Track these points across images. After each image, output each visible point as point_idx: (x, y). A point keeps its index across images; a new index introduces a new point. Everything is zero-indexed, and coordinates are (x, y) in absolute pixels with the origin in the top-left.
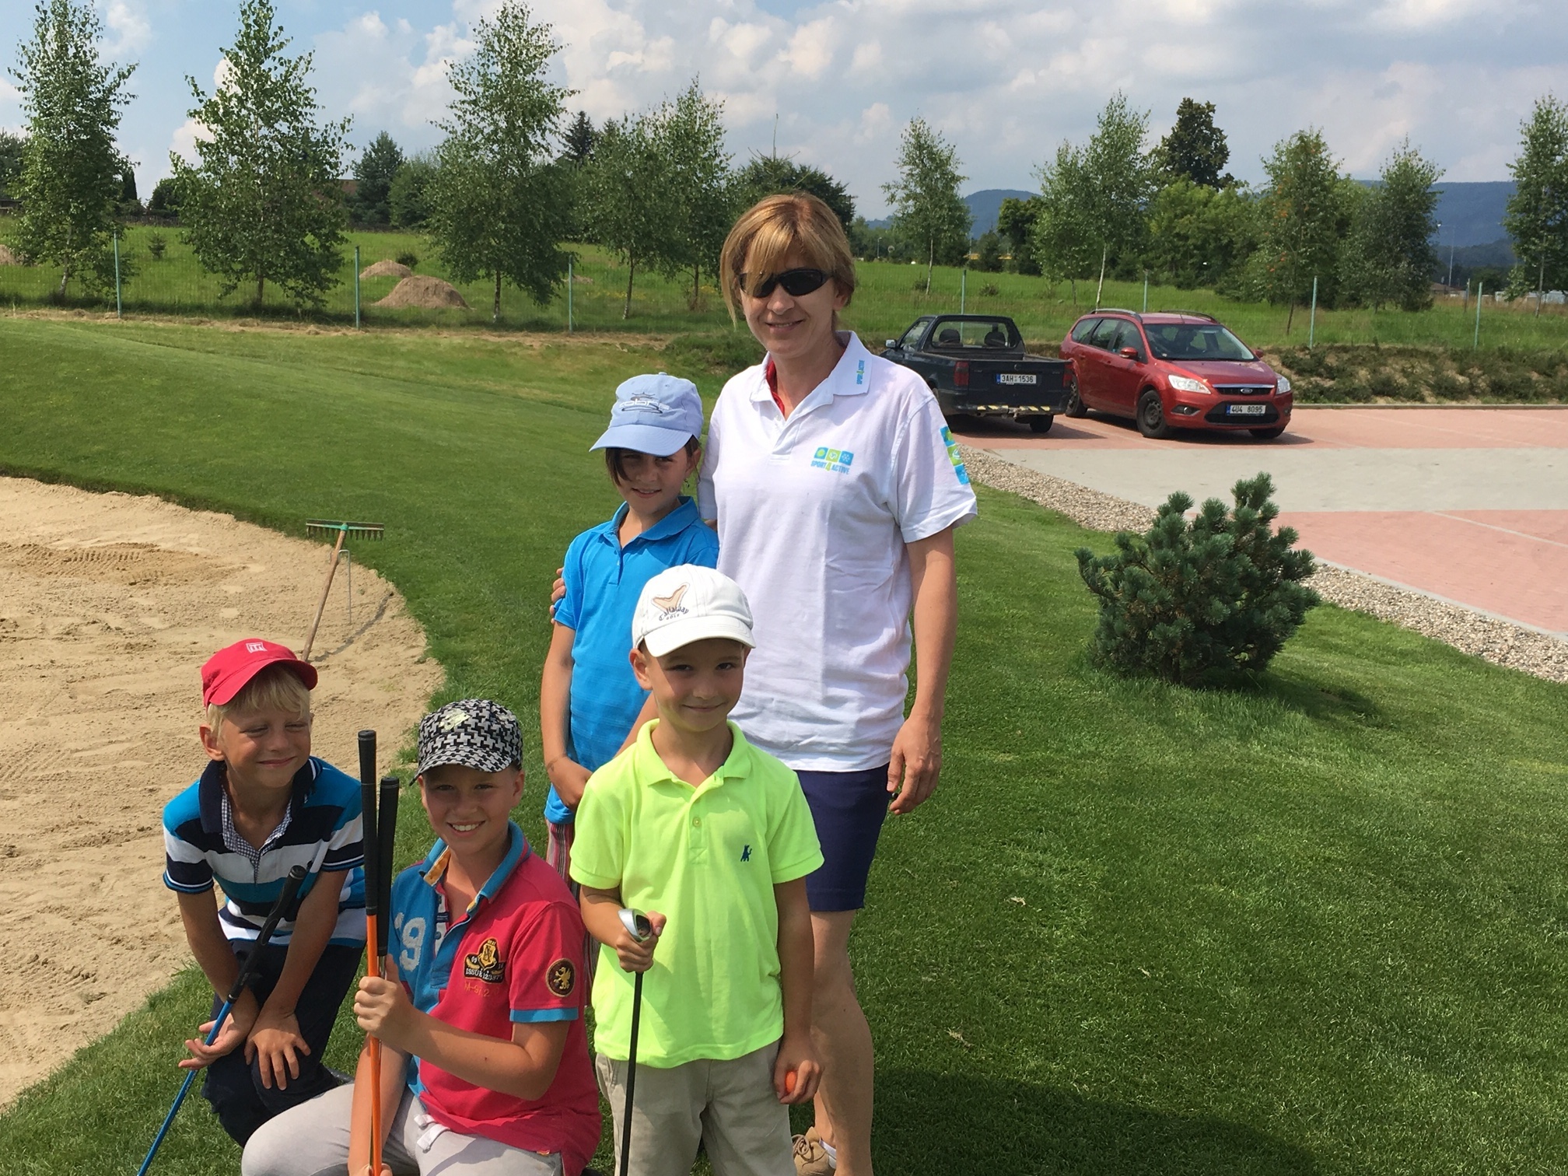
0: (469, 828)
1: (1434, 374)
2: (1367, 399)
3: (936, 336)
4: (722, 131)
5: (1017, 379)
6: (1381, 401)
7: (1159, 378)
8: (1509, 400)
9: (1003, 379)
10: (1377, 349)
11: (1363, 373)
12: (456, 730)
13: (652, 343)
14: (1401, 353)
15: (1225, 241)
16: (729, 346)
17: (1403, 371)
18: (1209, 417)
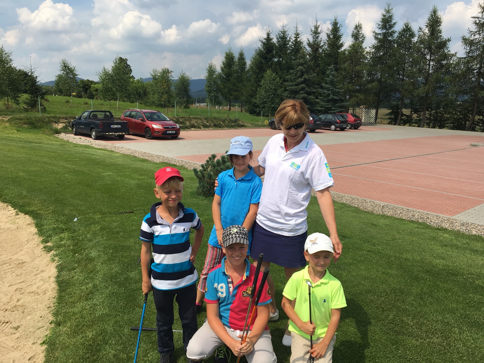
0: (238, 258)
1: (202, 123)
2: (190, 129)
3: (91, 116)
4: (12, 60)
5: (116, 126)
6: (193, 129)
7: (150, 125)
8: (218, 128)
9: (112, 126)
10: (190, 117)
11: (188, 123)
12: (235, 233)
13: (3, 118)
14: (194, 118)
15: (139, 92)
16: (27, 119)
17: (196, 122)
18: (163, 134)
